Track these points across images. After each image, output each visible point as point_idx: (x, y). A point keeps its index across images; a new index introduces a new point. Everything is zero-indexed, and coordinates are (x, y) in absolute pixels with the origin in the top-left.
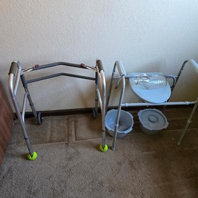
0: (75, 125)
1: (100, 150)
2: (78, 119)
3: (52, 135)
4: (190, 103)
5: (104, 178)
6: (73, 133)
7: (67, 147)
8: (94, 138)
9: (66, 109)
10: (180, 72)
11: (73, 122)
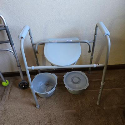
4: (97, 65)
9: (7, 72)
10: (95, 37)
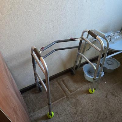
0: (64, 83)
1: (90, 93)
2: (64, 79)
3: (54, 96)
5: (104, 109)
6: (66, 88)
7: (69, 99)
8: (81, 87)
11: (61, 82)
